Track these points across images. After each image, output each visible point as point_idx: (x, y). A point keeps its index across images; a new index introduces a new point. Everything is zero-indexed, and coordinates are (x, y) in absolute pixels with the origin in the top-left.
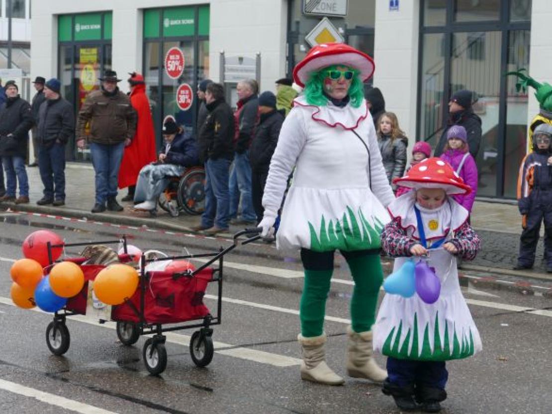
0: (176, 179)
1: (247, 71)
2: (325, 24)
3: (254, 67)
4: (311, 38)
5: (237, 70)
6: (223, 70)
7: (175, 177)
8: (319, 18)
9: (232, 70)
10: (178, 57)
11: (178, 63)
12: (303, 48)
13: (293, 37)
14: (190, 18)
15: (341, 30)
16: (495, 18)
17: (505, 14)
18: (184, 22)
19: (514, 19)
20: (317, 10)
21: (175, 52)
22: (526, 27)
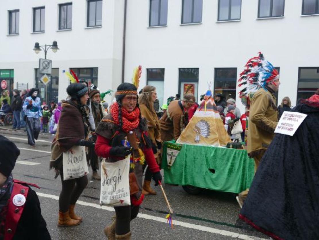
0: (4, 116)
1: (25, 87)
2: (45, 76)
3: (26, 86)
4: (42, 79)
5: (21, 87)
6: (18, 87)
7: (4, 115)
8: (44, 74)
9: (20, 87)
10: (5, 83)
11: (5, 84)
12: (39, 82)
13: (37, 79)
14: (8, 72)
15: (50, 77)
16: (89, 76)
17: (92, 75)
18: (6, 74)
19: (94, 76)
20: (43, 72)
21: (4, 82)
22: (97, 78)
